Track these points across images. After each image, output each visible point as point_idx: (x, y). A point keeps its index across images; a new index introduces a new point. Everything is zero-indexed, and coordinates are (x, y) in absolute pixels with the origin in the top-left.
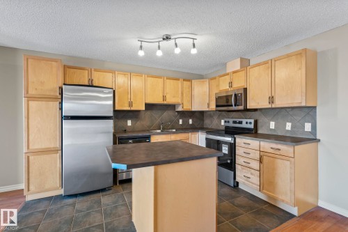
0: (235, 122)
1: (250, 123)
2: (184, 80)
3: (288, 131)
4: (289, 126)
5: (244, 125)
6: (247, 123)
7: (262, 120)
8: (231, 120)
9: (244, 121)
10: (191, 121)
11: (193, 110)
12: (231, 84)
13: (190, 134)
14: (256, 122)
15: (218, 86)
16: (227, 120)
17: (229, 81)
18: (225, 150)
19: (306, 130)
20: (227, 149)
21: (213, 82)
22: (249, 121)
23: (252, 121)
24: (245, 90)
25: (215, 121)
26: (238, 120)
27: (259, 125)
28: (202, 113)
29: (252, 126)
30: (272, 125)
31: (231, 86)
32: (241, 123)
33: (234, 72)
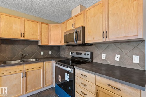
0: (77, 54)
1: (88, 54)
2: (42, 23)
3: (117, 61)
4: (117, 58)
5: (83, 56)
6: (86, 55)
7: (96, 52)
8: (75, 52)
9: (84, 53)
10: (50, 53)
11: (50, 45)
12: (74, 25)
13: (44, 63)
14: (92, 54)
15: (66, 28)
16: (73, 52)
17: (72, 23)
18: (67, 78)
19: (134, 62)
20: (68, 77)
21: (63, 26)
22: (87, 53)
23: (89, 53)
24: (84, 28)
25: (66, 53)
26: (79, 52)
27: (94, 56)
28: (59, 47)
29: (89, 57)
30: (104, 56)
31: (74, 26)
32: (81, 54)
33: (76, 16)
